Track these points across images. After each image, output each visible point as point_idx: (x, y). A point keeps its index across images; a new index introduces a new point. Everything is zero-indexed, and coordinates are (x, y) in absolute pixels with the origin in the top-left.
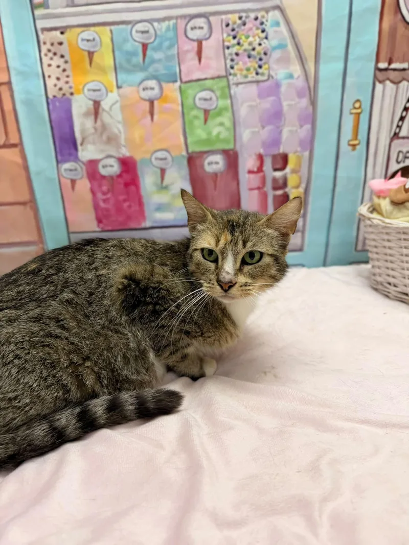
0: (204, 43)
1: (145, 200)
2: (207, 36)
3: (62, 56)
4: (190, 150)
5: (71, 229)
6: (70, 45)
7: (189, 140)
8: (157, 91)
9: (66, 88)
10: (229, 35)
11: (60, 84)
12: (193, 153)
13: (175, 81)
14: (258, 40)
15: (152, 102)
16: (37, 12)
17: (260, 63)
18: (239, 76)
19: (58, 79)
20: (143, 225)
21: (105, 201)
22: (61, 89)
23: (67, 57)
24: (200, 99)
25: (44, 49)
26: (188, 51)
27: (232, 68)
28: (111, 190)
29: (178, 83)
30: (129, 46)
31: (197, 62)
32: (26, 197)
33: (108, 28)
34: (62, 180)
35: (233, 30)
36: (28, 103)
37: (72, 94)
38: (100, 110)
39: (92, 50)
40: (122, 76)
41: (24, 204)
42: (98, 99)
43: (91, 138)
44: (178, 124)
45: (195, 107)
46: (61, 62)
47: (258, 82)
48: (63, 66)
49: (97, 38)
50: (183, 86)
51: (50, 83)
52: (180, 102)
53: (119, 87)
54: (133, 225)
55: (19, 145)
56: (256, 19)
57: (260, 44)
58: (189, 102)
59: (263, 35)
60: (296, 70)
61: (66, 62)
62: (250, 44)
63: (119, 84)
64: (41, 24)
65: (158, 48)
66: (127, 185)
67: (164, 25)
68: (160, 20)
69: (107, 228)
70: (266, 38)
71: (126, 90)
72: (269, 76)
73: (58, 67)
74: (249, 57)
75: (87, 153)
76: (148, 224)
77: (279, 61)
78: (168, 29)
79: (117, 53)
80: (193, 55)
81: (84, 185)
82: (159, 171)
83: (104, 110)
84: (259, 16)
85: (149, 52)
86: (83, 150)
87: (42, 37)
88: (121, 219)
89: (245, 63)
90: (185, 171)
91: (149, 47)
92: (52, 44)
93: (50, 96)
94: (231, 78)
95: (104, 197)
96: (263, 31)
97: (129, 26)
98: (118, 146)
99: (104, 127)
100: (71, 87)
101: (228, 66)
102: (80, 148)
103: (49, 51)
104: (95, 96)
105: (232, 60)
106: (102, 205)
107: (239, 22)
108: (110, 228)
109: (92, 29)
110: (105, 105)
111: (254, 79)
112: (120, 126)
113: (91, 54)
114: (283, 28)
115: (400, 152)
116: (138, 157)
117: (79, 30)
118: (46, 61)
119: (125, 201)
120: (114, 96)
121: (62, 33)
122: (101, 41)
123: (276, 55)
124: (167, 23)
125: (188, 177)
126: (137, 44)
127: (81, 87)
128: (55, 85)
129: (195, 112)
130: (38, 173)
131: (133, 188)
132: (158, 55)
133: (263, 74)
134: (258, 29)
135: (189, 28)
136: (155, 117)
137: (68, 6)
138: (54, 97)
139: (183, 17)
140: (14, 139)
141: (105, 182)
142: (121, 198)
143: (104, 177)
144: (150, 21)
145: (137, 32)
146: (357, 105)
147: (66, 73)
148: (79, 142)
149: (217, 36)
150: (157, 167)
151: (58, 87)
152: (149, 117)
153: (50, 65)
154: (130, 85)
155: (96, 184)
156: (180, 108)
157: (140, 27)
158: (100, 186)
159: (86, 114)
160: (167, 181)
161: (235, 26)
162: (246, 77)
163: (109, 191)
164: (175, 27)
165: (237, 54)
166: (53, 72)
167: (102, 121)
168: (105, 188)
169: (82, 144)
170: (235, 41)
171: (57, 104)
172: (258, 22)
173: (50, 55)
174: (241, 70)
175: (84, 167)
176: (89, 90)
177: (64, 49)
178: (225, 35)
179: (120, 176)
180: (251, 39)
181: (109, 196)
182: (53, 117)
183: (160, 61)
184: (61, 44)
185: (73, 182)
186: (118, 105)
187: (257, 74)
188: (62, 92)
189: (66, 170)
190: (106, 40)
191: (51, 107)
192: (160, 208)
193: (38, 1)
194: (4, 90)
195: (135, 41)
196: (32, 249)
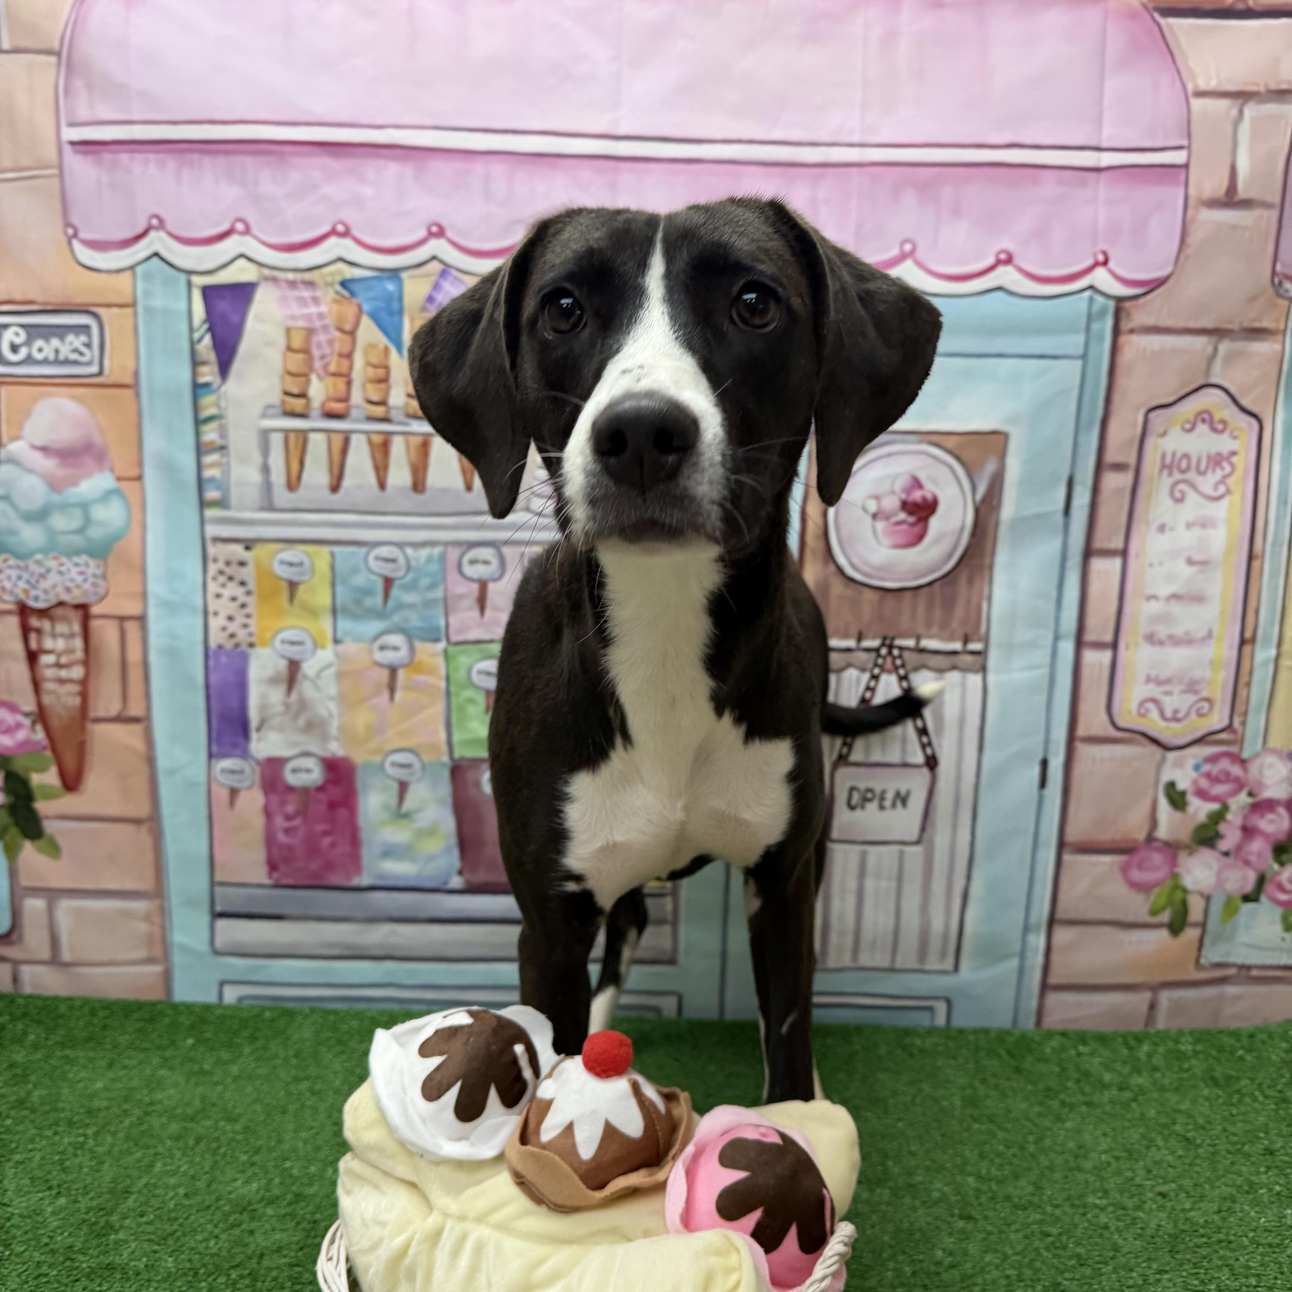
0: (491, 587)
1: (364, 835)
2: (497, 575)
3: (243, 583)
4: (457, 754)
5: (218, 878)
6: (259, 567)
7: (456, 738)
8: (403, 654)
9: (242, 634)
11: (233, 627)
12: (462, 759)
13: (437, 640)
15: (393, 670)
16: (210, 513)
19: (230, 618)
20: (356, 881)
21: (287, 831)
22: (232, 636)
23: (252, 586)
24: (480, 672)
25: (212, 569)
26: (461, 597)
28: (303, 812)
29: (442, 645)
30: (360, 580)
31: (476, 613)
32: (143, 811)
33: (325, 550)
34: (214, 788)
36: (171, 653)
37: (251, 645)
38: (299, 677)
39: (295, 578)
40: (345, 624)
41: (137, 822)
42: (296, 657)
43: (276, 721)
44: (439, 708)
45: (471, 684)
46: (239, 592)
48: (242, 599)
49: (307, 562)
50: (451, 649)
51: (215, 623)
52: (443, 671)
53: (336, 641)
54: (335, 879)
55: (143, 720)
58: (460, 675)
61: (248, 593)
63: (340, 635)
64: (211, 530)
65: (412, 587)
66: (332, 806)
67: (424, 553)
68: (417, 545)
69: (285, 881)
71: (349, 647)
73: (234, 599)
75: (266, 745)
76: (365, 880)
78: (430, 559)
79: (339, 589)
80: (471, 601)
81: (253, 800)
82: (395, 786)
83: (305, 677)
85: (395, 592)
86: (259, 740)
87: (212, 550)
88: (314, 866)
90: (445, 789)
91: (397, 583)
92: (228, 563)
93: (213, 644)
95: (287, 824)
97: (363, 551)
98: (325, 738)
99: (303, 705)
100: (251, 635)
102: (254, 735)
103: (221, 572)
104: (292, 652)
106: (282, 838)
108: (291, 881)
109: (301, 547)
110: (309, 668)
112: (332, 706)
113: (293, 586)
116: (359, 757)
117: (279, 546)
118: (212, 587)
119: (326, 833)
120: (326, 655)
121: (247, 548)
122: (313, 567)
124: (429, 549)
125: (449, 800)
126: (374, 577)
127: (268, 635)
128: (224, 629)
129: (469, 693)
130: (172, 772)
131: (342, 813)
135: (465, 560)
136: (398, 695)
137: (262, 509)
138: (220, 647)
139: (457, 544)
140: (135, 710)
141: (291, 798)
142: (319, 828)
143: (291, 789)
144: (400, 545)
145: (377, 558)
147: (247, 611)
148: (253, 724)
149: (513, 576)
150: (393, 779)
151: (228, 632)
152: (386, 694)
153: (218, 596)
154: (358, 640)
155: (275, 799)
156: (443, 684)
157: (384, 551)
158: (283, 803)
159: (273, 681)
160: (408, 804)
163: (297, 814)
164: (443, 558)
166: (224, 607)
167: (300, 694)
168: (290, 809)
169: (258, 729)
171: (224, 659)
173: (222, 579)
175: (258, 769)
176: (283, 642)
177: (247, 573)
179: (320, 789)
181: (297, 822)
182: (213, 678)
183: (412, 606)
184: (242, 564)
185: (234, 792)
186: (331, 671)
188: (233, 641)
189: (223, 771)
190: (323, 565)
191: (211, 663)
192: (389, 852)
193: (212, 494)
194: (132, 628)
195: (371, 571)
196: (140, 906)
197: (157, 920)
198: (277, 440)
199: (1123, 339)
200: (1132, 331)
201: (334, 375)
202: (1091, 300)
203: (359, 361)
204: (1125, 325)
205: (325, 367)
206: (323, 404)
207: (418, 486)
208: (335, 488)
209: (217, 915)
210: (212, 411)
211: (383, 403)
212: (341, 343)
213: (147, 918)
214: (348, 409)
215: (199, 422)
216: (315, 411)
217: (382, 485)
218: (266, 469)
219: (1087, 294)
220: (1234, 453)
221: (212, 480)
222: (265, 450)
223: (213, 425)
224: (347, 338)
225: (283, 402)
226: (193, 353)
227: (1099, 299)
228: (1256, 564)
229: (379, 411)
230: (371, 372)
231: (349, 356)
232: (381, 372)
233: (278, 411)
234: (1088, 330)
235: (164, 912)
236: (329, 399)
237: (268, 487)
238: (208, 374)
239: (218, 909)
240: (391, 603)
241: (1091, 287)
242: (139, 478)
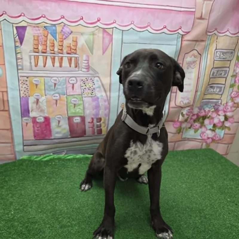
0: (74, 84)
1: (52, 130)
2: (76, 83)
3: (27, 85)
4: (69, 115)
5: (24, 139)
6: (30, 81)
7: (69, 112)
8: (58, 98)
9: (27, 94)
10: (82, 83)
11: (25, 93)
12: (70, 116)
13: (65, 95)
14: (91, 85)
15: (57, 101)
16: (19, 71)
17: (93, 91)
18: (85, 95)
19: (25, 91)
20: (51, 138)
21: (37, 130)
22: (25, 94)
23: (28, 85)
24: (73, 101)
25: (20, 82)
26: (69, 87)
27: (83, 92)
28: (40, 126)
29: (66, 96)
30: (50, 84)
31: (72, 90)
32: (9, 127)
33: (43, 78)
34: (23, 123)
35: (84, 82)
36: (13, 98)
37: (29, 96)
38: (39, 102)
39: (37, 84)
40: (47, 92)
41: (8, 130)
42: (38, 98)
43: (35, 110)
44: (65, 108)
45: (71, 103)
46: (26, 86)
47: (92, 97)
48: (27, 87)
49: (39, 81)
50: (68, 97)
51: (21, 92)
52: (66, 101)
53: (45, 95)
54: (47, 138)
55: (8, 111)
56: (91, 79)
57: (92, 86)
58: (69, 101)
59: (93, 84)
60: (104, 94)
61: (28, 86)
62: (89, 86)
64: (20, 75)
65: (60, 85)
66: (46, 125)
67: (62, 79)
68: (60, 77)
70: (94, 85)
71: (48, 96)
72: (95, 95)
74: (89, 89)
75: (32, 114)
76: (53, 138)
77: (98, 91)
78: (63, 80)
79: (46, 85)
80: (71, 88)
81: (31, 125)
82: (57, 122)
83: (40, 102)
84: (92, 78)
85: (57, 86)
87: (20, 78)
88: (43, 136)
89: (87, 91)
90: (67, 122)
91: (57, 84)
92: (23, 81)
93: (21, 96)
94: (83, 95)
96: (93, 83)
97: (50, 78)
98: (44, 113)
99: (40, 107)
100: (29, 94)
102: (30, 113)
103: (22, 82)
105: (83, 90)
106: (36, 131)
107: (86, 80)
108: (38, 139)
109: (38, 78)
110: (40, 100)
111: (90, 96)
112: (45, 107)
113: (37, 85)
114: (99, 83)
116: (51, 116)
117: (34, 77)
118: (21, 85)
119: (45, 130)
120: (44, 98)
121: (27, 78)
123: (97, 89)
124: (63, 78)
125: (68, 124)
127: (32, 94)
128: (23, 93)
129: (71, 104)
130: (14, 120)
131: (48, 127)
132: (59, 87)
133: (93, 95)
134: (91, 82)
135: (70, 80)
136: (58, 105)
137: (30, 70)
138: (23, 97)
139: (68, 77)
140: (6, 109)
141: (38, 124)
142: (44, 129)
143: (38, 122)
144: (57, 77)
145: (53, 80)
146: (123, 105)
147: (28, 90)
148: (30, 111)
149: (79, 83)
150: (57, 120)
151: (24, 94)
152: (55, 105)
153: (22, 87)
154: (50, 95)
156: (66, 103)
157: (54, 78)
158: (36, 125)
159: (34, 103)
160: (60, 124)
161: (85, 81)
162: (88, 95)
164: (66, 80)
165: (85, 89)
166: (23, 89)
167: (39, 105)
168: (38, 126)
169: (31, 112)
170: (85, 85)
171: (24, 99)
172: (92, 80)
173: (23, 84)
174: (86, 93)
175: (31, 119)
176: (35, 95)
177: (28, 83)
178: (81, 83)
179: (44, 122)
180: (89, 85)
181: (39, 128)
182: (22, 103)
183: (60, 89)
184: (26, 81)
185: (27, 123)
186: (45, 101)
187: (91, 94)
188: (26, 95)
189: (25, 120)
190: (43, 81)
191: (21, 99)
192: (57, 133)
193: (20, 68)
194: (5, 93)
195: (52, 82)
196: (9, 145)
197: (12, 147)
198: (33, 57)
199: (183, 42)
201: (43, 45)
203: (48, 42)
204: (183, 40)
205: (42, 43)
206: (42, 50)
207: (61, 66)
208: (45, 66)
209: (24, 146)
210: (19, 51)
211: (53, 50)
212: (45, 39)
214: (47, 51)
215: (16, 54)
216: (40, 52)
217: (54, 66)
218: (31, 63)
219: (177, 34)
220: (197, 61)
221: (19, 65)
222: (30, 59)
223: (19, 54)
224: (46, 38)
225: (34, 50)
226: (14, 40)
227: (179, 35)
228: (199, 79)
229: (53, 52)
230: (51, 45)
231: (46, 41)
232: (53, 45)
233: (33, 51)
234: (177, 40)
235: (14, 146)
236: (43, 49)
237: (31, 66)
238: (18, 44)
239: (24, 144)
240: (56, 88)
241: (178, 33)
242: (4, 64)
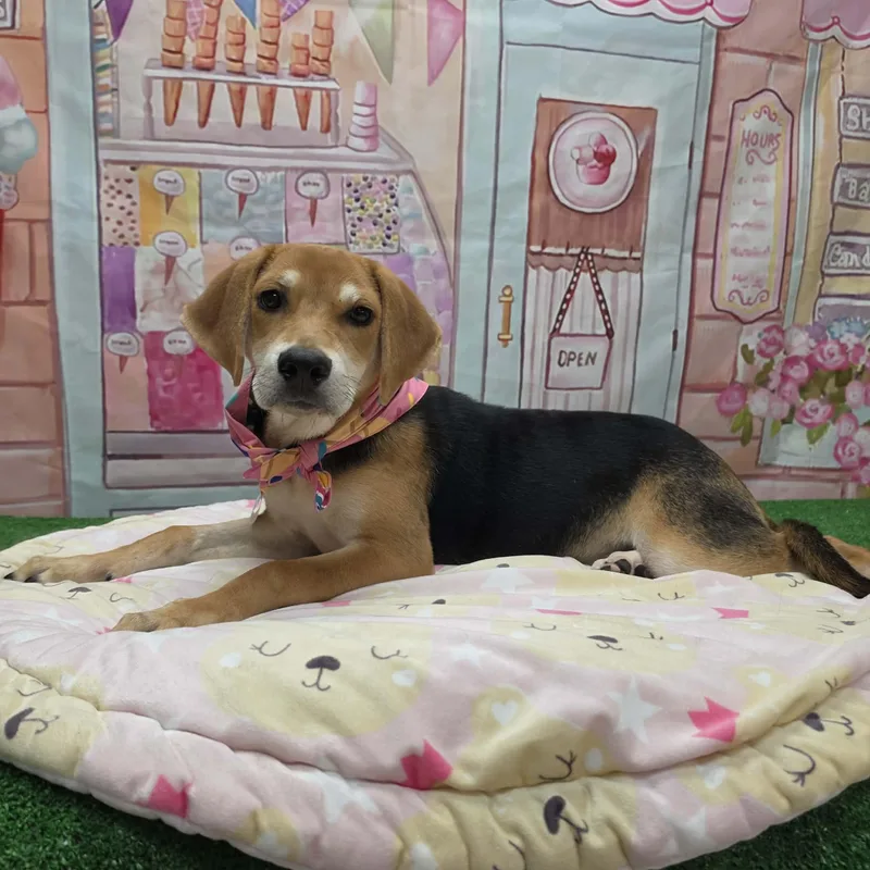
0: (319, 201)
1: (225, 391)
2: (324, 194)
3: (129, 196)
5: (110, 427)
6: (142, 183)
9: (129, 235)
10: (350, 196)
11: (122, 229)
14: (386, 206)
16: (102, 141)
17: (389, 232)
18: (361, 245)
19: (120, 223)
20: (219, 426)
21: (165, 389)
22: (122, 236)
23: (136, 199)
25: (105, 185)
26: (297, 209)
27: (354, 235)
28: (178, 374)
30: (222, 195)
31: (309, 223)
32: (46, 374)
33: (195, 171)
34: (106, 355)
35: (356, 191)
36: (71, 249)
37: (137, 244)
38: (175, 269)
39: (171, 193)
40: (209, 230)
41: (42, 385)
42: (173, 254)
43: (156, 303)
46: (126, 202)
47: (385, 254)
48: (129, 208)
49: (180, 181)
51: (107, 227)
53: (203, 242)
54: (203, 425)
55: (50, 304)
56: (385, 182)
57: (388, 211)
59: (393, 201)
60: (433, 244)
61: (134, 204)
62: (377, 209)
63: (204, 239)
64: (103, 155)
65: (261, 202)
66: (201, 369)
67: (270, 176)
68: (264, 170)
69: (163, 429)
70: (396, 205)
71: (213, 247)
72: (399, 248)
73: (122, 208)
74: (375, 224)
75: (148, 322)
77: (411, 232)
78: (274, 181)
79: (204, 201)
80: (305, 214)
81: (138, 366)
83: (180, 268)
84: (388, 180)
85: (247, 205)
86: (143, 318)
87: (104, 170)
88: (187, 415)
89: (368, 231)
91: (249, 198)
92: (117, 181)
93: (105, 243)
94: (351, 246)
95: (166, 383)
96: (393, 197)
97: (224, 172)
99: (178, 290)
100: (136, 236)
101: (349, 232)
102: (139, 314)
103: (112, 187)
104: (168, 249)
105: (354, 226)
106: (162, 393)
107: (363, 183)
108: (169, 428)
109: (175, 168)
110: (182, 262)
111: (381, 251)
112: (200, 292)
113: (169, 199)
114: (417, 196)
115: (561, 352)
117: (158, 167)
118: (105, 198)
119: (196, 390)
120: (195, 252)
121: (133, 169)
122: (185, 184)
123: (408, 225)
124: (273, 174)
126: (232, 193)
127: (151, 236)
128: (115, 231)
130: (71, 344)
131: (209, 373)
132: (258, 210)
133: (391, 246)
134: (386, 193)
135: (300, 182)
137: (145, 138)
138: (111, 245)
139: (295, 169)
140: (42, 294)
141: (170, 363)
142: (191, 385)
143: (169, 356)
144: (252, 169)
145: (233, 179)
146: (507, 292)
147: (132, 217)
148: (139, 307)
149: (335, 196)
151: (118, 233)
153: (110, 205)
154: (219, 241)
155: (156, 364)
157: (238, 174)
158: (162, 368)
159: (154, 272)
161: (359, 188)
162: (370, 247)
163: (174, 375)
164: (284, 180)
165: (360, 219)
166: (114, 214)
167: (176, 284)
168: (168, 371)
169: (142, 310)
170: (358, 204)
171: (114, 254)
172: (387, 185)
173: (113, 192)
174: (364, 238)
175: (141, 340)
176: (161, 242)
177: (133, 189)
178: (346, 196)
179: (192, 356)
180: (377, 204)
181: (174, 381)
182: (105, 271)
183: (261, 216)
184: (130, 181)
185: (123, 359)
186: (200, 264)
187: (384, 244)
189: (114, 342)
190: (193, 183)
191: (104, 257)
193: (106, 126)
194: (39, 229)
195: (228, 187)
196: (44, 452)
197: (59, 464)
198: (158, 86)
199: (721, 54)
200: (726, 50)
201: (202, 37)
202: (704, 26)
203: (222, 28)
204: (722, 46)
205: (197, 31)
206: (194, 59)
207: (267, 124)
208: (203, 124)
209: (107, 457)
210: (107, 61)
211: (241, 61)
212: (210, 15)
213: (50, 462)
214: (214, 62)
215: (96, 70)
216: (189, 66)
217: (239, 124)
218: (149, 108)
219: (702, 22)
220: (779, 135)
221: (105, 114)
222: (149, 93)
223: (108, 72)
224: (215, 11)
225: (163, 56)
226: (92, 15)
227: (709, 27)
228: (793, 205)
229: (237, 66)
230: (231, 37)
231: (215, 24)
232: (239, 38)
233: (160, 63)
234: (702, 46)
235: (63, 456)
236: (198, 56)
237: (150, 120)
238: (105, 32)
239: (109, 452)
240: (244, 213)
241: (703, 18)
242: (46, 111)
